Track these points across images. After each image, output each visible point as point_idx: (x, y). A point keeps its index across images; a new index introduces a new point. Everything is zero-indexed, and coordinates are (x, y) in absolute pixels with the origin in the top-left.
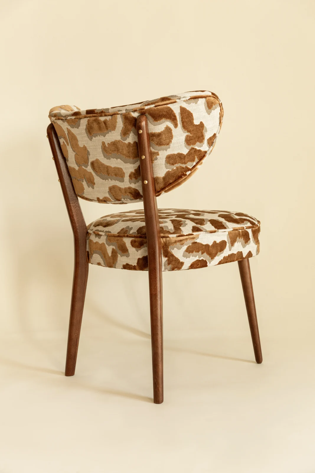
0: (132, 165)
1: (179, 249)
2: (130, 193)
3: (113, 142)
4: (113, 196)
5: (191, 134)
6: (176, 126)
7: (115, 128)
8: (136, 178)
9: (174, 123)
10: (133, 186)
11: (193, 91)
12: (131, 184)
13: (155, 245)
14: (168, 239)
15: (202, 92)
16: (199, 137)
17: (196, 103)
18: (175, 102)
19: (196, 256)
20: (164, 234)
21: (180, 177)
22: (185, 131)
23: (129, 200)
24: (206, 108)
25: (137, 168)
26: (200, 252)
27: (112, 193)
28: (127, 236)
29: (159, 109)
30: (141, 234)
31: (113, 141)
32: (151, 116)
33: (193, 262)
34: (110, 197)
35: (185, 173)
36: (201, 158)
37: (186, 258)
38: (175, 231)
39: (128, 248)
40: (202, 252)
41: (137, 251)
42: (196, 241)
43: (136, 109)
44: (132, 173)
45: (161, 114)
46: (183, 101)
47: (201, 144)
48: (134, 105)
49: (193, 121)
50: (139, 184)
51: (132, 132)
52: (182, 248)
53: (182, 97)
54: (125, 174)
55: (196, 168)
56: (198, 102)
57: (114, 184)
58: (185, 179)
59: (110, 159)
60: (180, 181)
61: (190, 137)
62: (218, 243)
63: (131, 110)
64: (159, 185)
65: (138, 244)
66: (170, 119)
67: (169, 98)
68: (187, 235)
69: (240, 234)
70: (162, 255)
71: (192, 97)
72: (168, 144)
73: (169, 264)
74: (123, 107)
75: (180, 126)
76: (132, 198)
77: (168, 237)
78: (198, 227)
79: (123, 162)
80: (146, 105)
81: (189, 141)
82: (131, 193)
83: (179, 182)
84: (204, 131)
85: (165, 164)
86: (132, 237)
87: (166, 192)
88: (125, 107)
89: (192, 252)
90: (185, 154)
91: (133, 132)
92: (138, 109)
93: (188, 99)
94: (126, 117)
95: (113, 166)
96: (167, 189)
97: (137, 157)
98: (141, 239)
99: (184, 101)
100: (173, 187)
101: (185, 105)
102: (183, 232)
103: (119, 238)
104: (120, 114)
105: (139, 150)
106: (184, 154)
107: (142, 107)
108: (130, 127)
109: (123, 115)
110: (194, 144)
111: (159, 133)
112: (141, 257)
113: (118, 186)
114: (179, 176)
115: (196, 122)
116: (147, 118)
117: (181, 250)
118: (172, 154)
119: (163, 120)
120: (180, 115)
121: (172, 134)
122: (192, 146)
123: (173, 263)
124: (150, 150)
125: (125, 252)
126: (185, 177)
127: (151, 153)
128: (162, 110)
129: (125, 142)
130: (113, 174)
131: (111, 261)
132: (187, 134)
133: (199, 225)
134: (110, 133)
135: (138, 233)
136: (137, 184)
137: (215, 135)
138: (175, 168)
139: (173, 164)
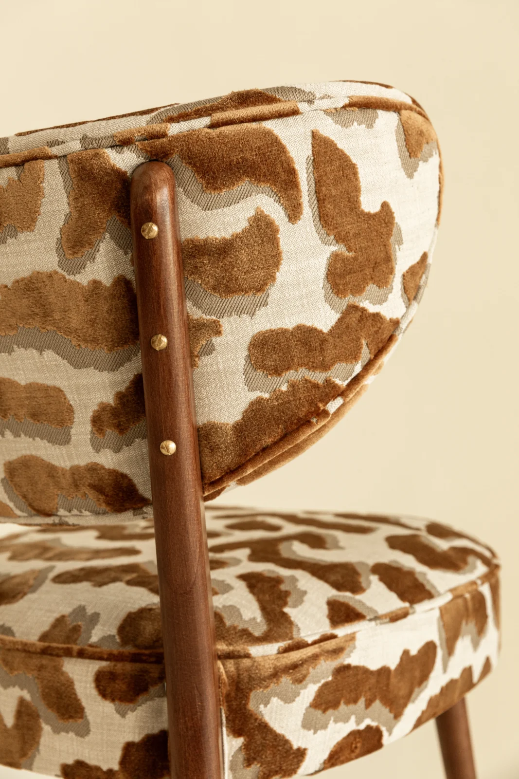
0: (105, 373)
1: (289, 699)
2: (94, 487)
3: (23, 280)
4: (24, 497)
5: (349, 249)
6: (294, 213)
7: (34, 220)
8: (121, 428)
9: (289, 199)
10: (108, 459)
11: (357, 82)
12: (98, 451)
13: (202, 701)
14: (246, 662)
15: (384, 88)
16: (376, 265)
17: (370, 126)
18: (295, 112)
19: (346, 720)
20: (230, 644)
21: (305, 423)
22: (328, 235)
23: (87, 513)
24: (400, 151)
25: (128, 388)
26: (362, 702)
27: (17, 486)
28: (82, 654)
29: (226, 137)
30: (136, 646)
31: (27, 274)
32: (194, 166)
33: (338, 744)
34: (11, 500)
35: (322, 409)
36: (381, 345)
37: (312, 731)
38: (270, 630)
39: (84, 703)
40: (366, 700)
41: (123, 715)
42: (346, 662)
43: (127, 135)
44: (103, 407)
45: (235, 157)
46: (325, 111)
47: (383, 290)
48: (117, 121)
49: (358, 197)
50: (132, 452)
51: (108, 236)
52: (298, 694)
53: (318, 96)
54: (73, 411)
55: (362, 387)
56: (377, 121)
57: (28, 453)
58: (319, 431)
59: (13, 351)
60: (303, 437)
61: (344, 260)
62: (414, 657)
63: (105, 138)
64: (217, 457)
65: (124, 687)
66: (274, 182)
67: (270, 94)
68: (315, 643)
69: (467, 609)
70: (224, 729)
71: (355, 99)
72: (260, 288)
73: (249, 762)
74: (71, 129)
75: (311, 215)
76: (104, 507)
77: (248, 656)
78: (346, 601)
79: (65, 361)
80: (171, 120)
81: (342, 276)
82: (98, 489)
83: (299, 441)
84: (392, 239)
85: (246, 372)
86: (101, 658)
87: (242, 482)
88: (79, 127)
89: (335, 705)
90: (325, 331)
91: (112, 238)
92: (137, 136)
93: (341, 105)
94: (83, 168)
95: (22, 379)
96: (250, 471)
97: (126, 343)
98: (138, 666)
99: (327, 112)
100: (273, 464)
101: (330, 129)
102: (299, 629)
103: (45, 661)
104: (56, 157)
105: (140, 312)
106: (321, 331)
107: (157, 127)
108: (102, 215)
109: (72, 161)
110: (358, 290)
111: (224, 239)
112: (136, 738)
113: (45, 458)
114: (299, 419)
115: (369, 204)
116: (174, 174)
117: (294, 704)
118: (273, 328)
119: (244, 185)
120: (311, 169)
121: (278, 246)
122: (350, 299)
123: (268, 755)
124: (185, 314)
125: (71, 717)
126: (323, 423)
127: (189, 324)
128: (241, 142)
129: (78, 278)
130: (22, 412)
131: (15, 746)
132: (334, 248)
133: (348, 594)
134: (9, 241)
135: (125, 641)
136: (127, 453)
137: (424, 257)
138: (284, 388)
139: (277, 371)
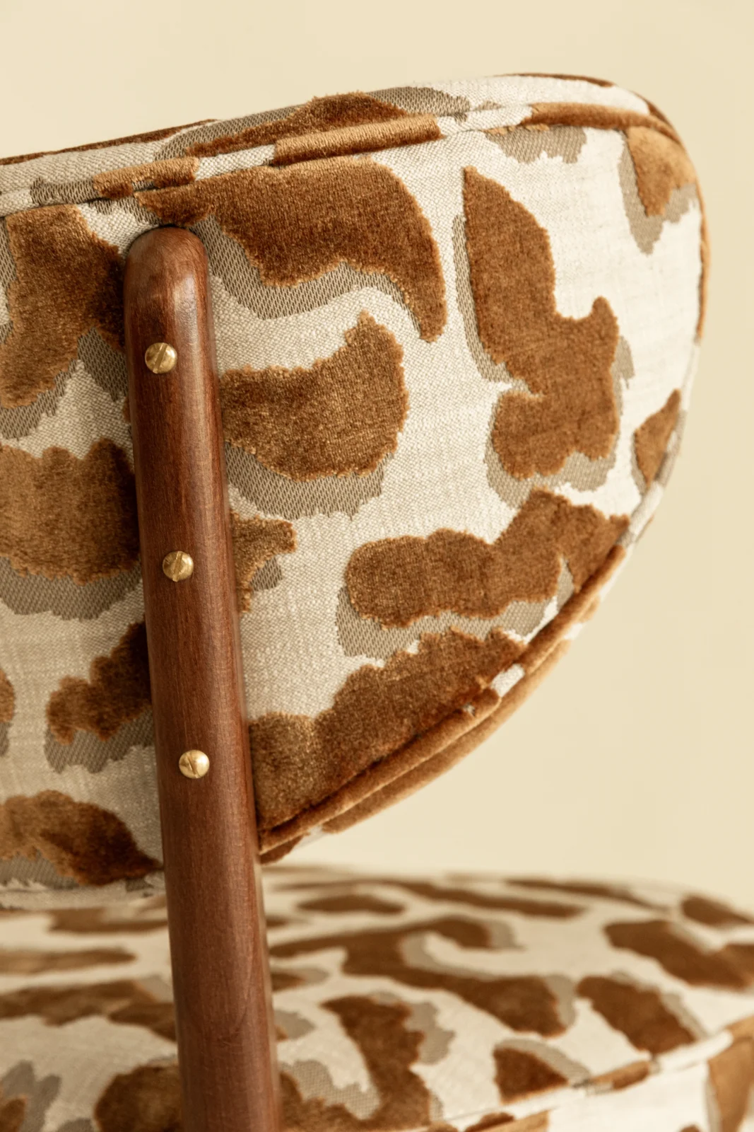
0: (74, 623)
2: (50, 837)
5: (534, 388)
6: (430, 319)
8: (104, 727)
9: (420, 295)
10: (79, 785)
11: (546, 76)
12: (59, 769)
16: (584, 417)
17: (571, 158)
18: (431, 135)
22: (495, 362)
23: (39, 886)
24: (628, 204)
25: (117, 651)
29: (304, 182)
32: (244, 235)
35: (483, 687)
36: (593, 566)
38: (386, 1108)
43: (118, 180)
44: (71, 687)
45: (321, 220)
46: (486, 132)
47: (599, 463)
48: (100, 152)
49: (549, 290)
50: (124, 772)
51: (80, 365)
53: (474, 104)
54: (12, 694)
55: (559, 645)
56: (584, 148)
58: (479, 729)
60: (448, 742)
61: (524, 408)
63: (78, 184)
64: (286, 780)
66: (392, 265)
67: (384, 101)
71: (543, 110)
72: (368, 461)
74: (12, 167)
75: (462, 324)
76: (70, 875)
78: (530, 1050)
80: (201, 151)
81: (520, 438)
82: (59, 840)
83: (440, 750)
84: (614, 368)
85: (340, 620)
87: (333, 826)
88: (28, 163)
90: (490, 540)
91: (88, 369)
92: (136, 182)
93: (518, 120)
94: (36, 241)
96: (348, 805)
97: (114, 565)
99: (490, 134)
100: (391, 793)
101: (496, 166)
102: (441, 1106)
105: (141, 508)
106: (481, 542)
107: (174, 165)
108: (71, 327)
109: (15, 228)
110: (550, 464)
111: (299, 371)
114: (441, 708)
115: (571, 303)
116: (207, 252)
118: (392, 535)
119: (338, 270)
120: (462, 240)
121: (400, 383)
122: (536, 481)
126: (485, 715)
127: (233, 530)
128: (331, 191)
129: (24, 444)
132: (506, 386)
136: (114, 772)
137: (675, 399)
138: (413, 649)
139: (399, 618)
